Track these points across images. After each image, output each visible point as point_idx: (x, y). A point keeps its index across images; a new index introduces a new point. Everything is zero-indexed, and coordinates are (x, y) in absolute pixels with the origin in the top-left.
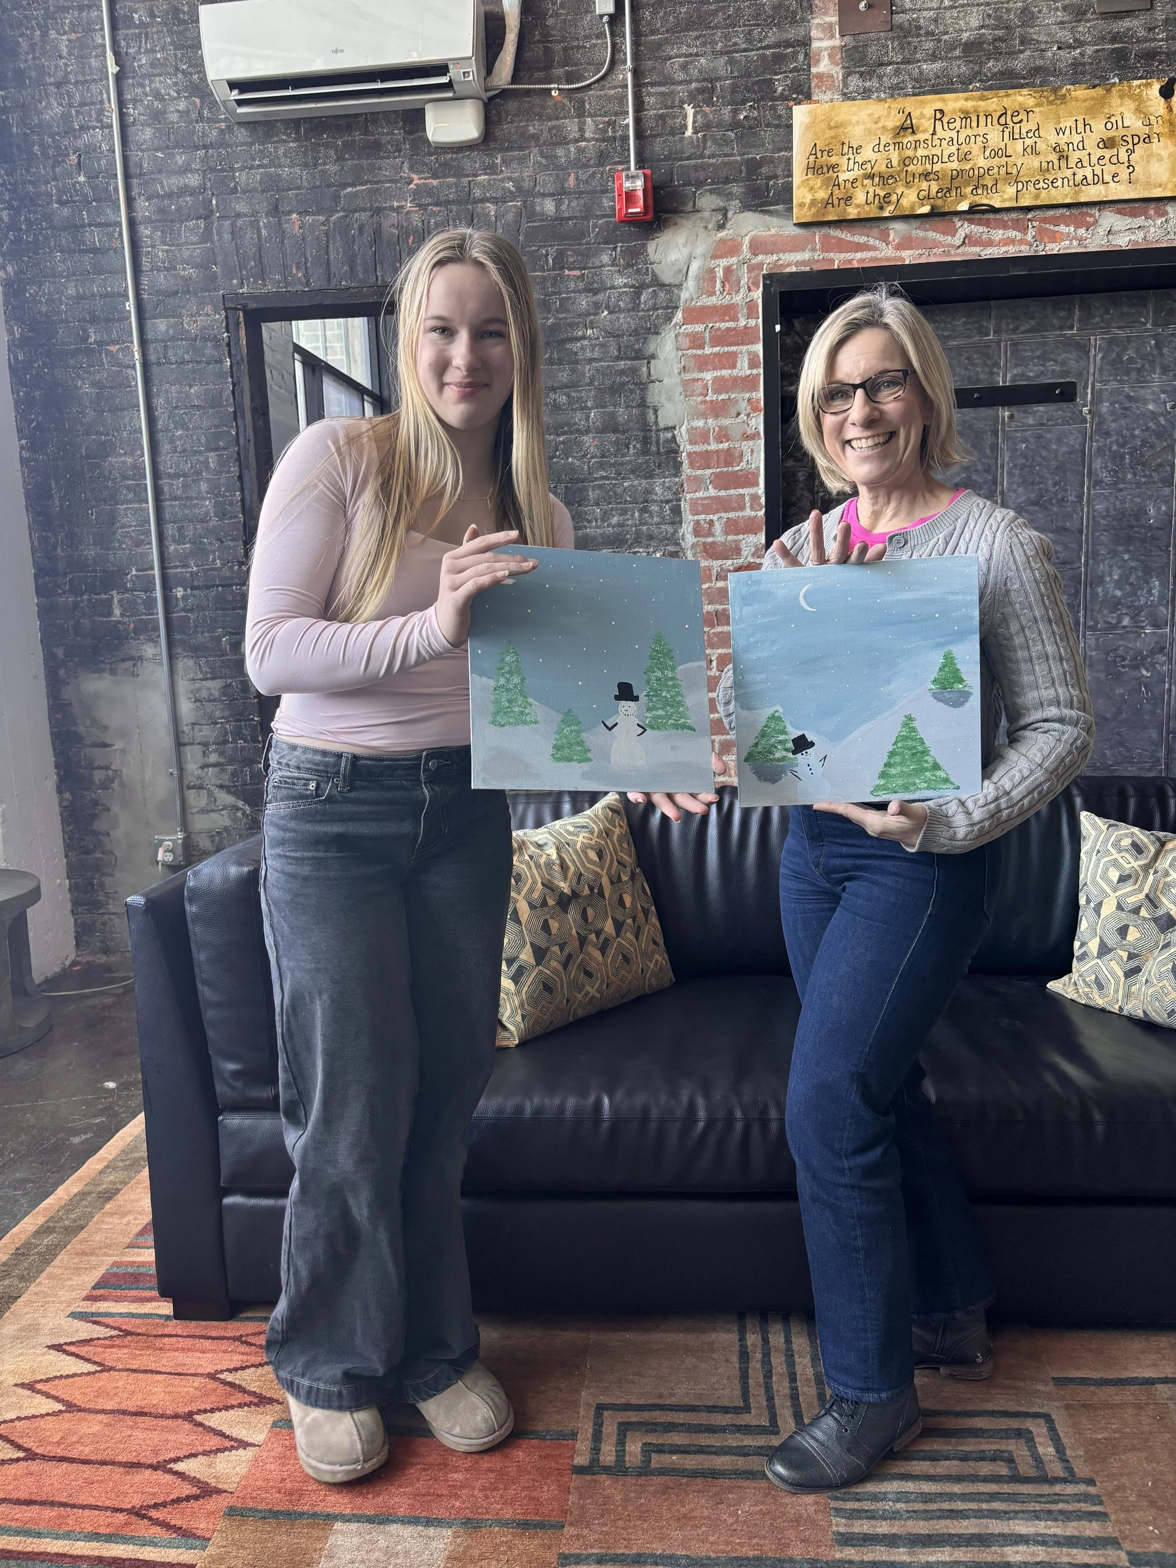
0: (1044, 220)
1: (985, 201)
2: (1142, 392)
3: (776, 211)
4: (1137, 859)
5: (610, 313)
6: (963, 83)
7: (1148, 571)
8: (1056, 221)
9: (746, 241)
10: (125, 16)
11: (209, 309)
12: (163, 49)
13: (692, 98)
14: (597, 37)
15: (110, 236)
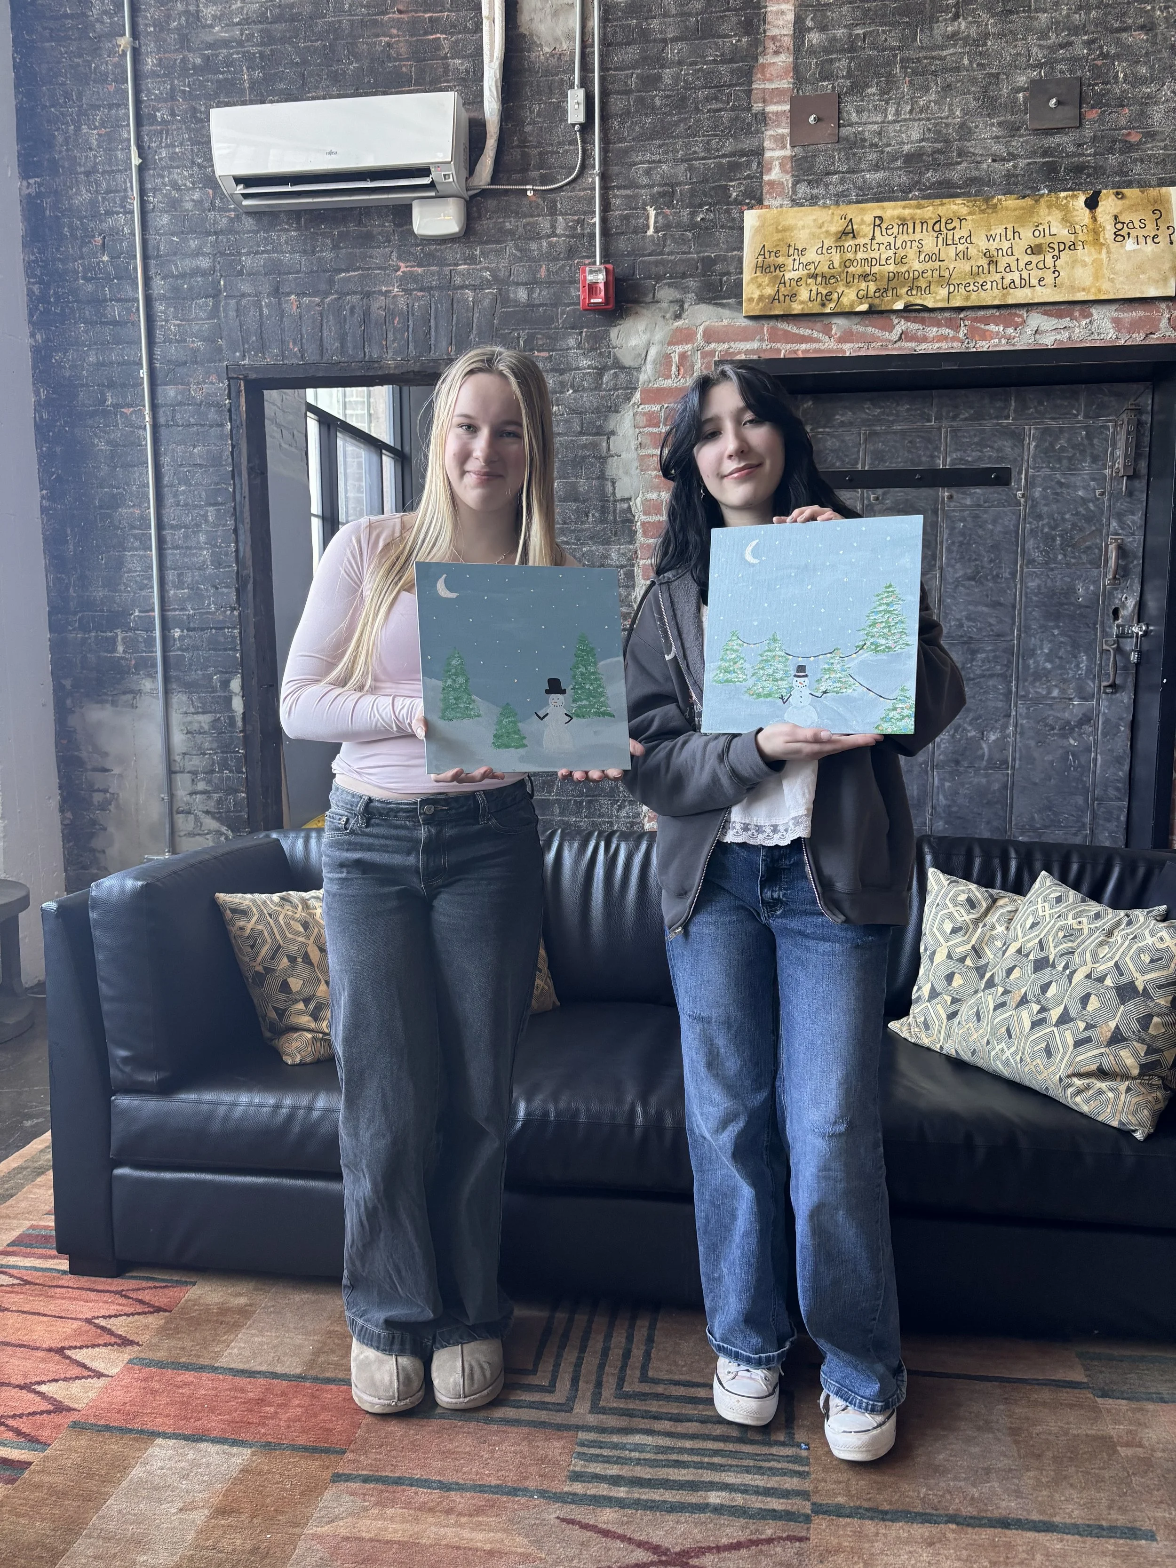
0: (976, 320)
1: (919, 302)
2: (1073, 479)
3: (729, 304)
4: (969, 913)
5: (575, 391)
6: (903, 191)
7: (1075, 645)
8: (986, 321)
9: (701, 330)
10: (149, 114)
11: (213, 378)
12: (181, 144)
13: (654, 202)
14: (570, 144)
15: (129, 310)
